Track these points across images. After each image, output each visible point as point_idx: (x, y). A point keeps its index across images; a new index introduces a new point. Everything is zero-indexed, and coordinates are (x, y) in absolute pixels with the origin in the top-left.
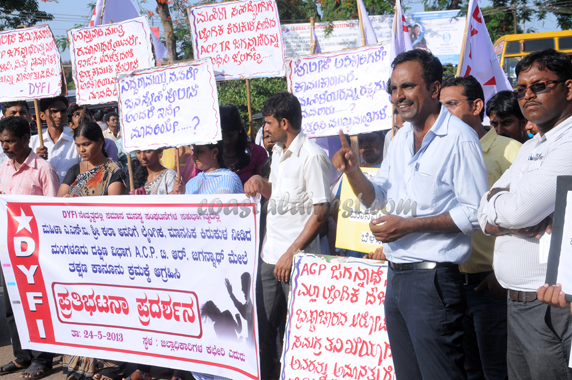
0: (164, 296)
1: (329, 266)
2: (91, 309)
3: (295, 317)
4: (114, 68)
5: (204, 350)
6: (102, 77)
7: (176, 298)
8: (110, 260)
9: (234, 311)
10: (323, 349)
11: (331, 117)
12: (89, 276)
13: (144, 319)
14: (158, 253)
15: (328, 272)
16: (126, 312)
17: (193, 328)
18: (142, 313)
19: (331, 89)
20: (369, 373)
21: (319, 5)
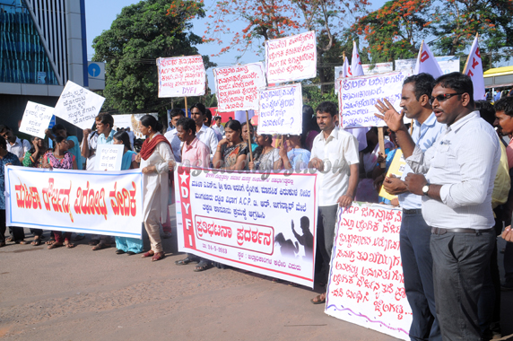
0: (254, 228)
1: (360, 208)
2: (211, 233)
3: (339, 238)
4: (241, 91)
5: (273, 262)
6: (234, 96)
7: (261, 230)
8: (224, 205)
9: (294, 240)
10: (355, 258)
11: (366, 115)
12: (212, 214)
13: (240, 241)
14: (252, 203)
15: (360, 212)
16: (230, 236)
17: (268, 249)
18: (239, 238)
19: (366, 98)
20: (384, 274)
21: (369, 54)
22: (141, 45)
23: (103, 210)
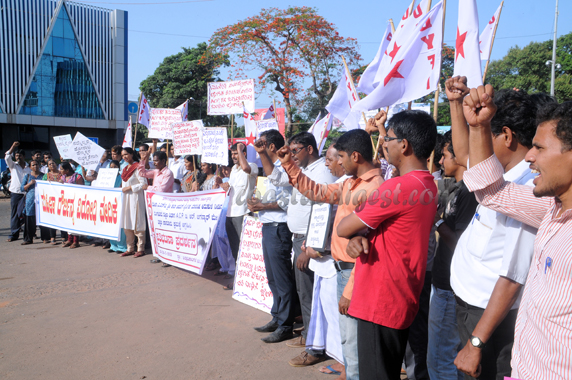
0: (185, 236)
1: (256, 222)
4: (189, 140)
7: (189, 237)
8: (169, 219)
10: (251, 258)
12: (163, 226)
14: (184, 216)
15: (255, 225)
16: (172, 243)
17: (194, 251)
18: (177, 244)
22: (178, 87)
23: (94, 217)
